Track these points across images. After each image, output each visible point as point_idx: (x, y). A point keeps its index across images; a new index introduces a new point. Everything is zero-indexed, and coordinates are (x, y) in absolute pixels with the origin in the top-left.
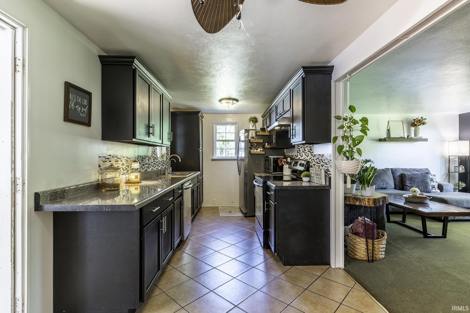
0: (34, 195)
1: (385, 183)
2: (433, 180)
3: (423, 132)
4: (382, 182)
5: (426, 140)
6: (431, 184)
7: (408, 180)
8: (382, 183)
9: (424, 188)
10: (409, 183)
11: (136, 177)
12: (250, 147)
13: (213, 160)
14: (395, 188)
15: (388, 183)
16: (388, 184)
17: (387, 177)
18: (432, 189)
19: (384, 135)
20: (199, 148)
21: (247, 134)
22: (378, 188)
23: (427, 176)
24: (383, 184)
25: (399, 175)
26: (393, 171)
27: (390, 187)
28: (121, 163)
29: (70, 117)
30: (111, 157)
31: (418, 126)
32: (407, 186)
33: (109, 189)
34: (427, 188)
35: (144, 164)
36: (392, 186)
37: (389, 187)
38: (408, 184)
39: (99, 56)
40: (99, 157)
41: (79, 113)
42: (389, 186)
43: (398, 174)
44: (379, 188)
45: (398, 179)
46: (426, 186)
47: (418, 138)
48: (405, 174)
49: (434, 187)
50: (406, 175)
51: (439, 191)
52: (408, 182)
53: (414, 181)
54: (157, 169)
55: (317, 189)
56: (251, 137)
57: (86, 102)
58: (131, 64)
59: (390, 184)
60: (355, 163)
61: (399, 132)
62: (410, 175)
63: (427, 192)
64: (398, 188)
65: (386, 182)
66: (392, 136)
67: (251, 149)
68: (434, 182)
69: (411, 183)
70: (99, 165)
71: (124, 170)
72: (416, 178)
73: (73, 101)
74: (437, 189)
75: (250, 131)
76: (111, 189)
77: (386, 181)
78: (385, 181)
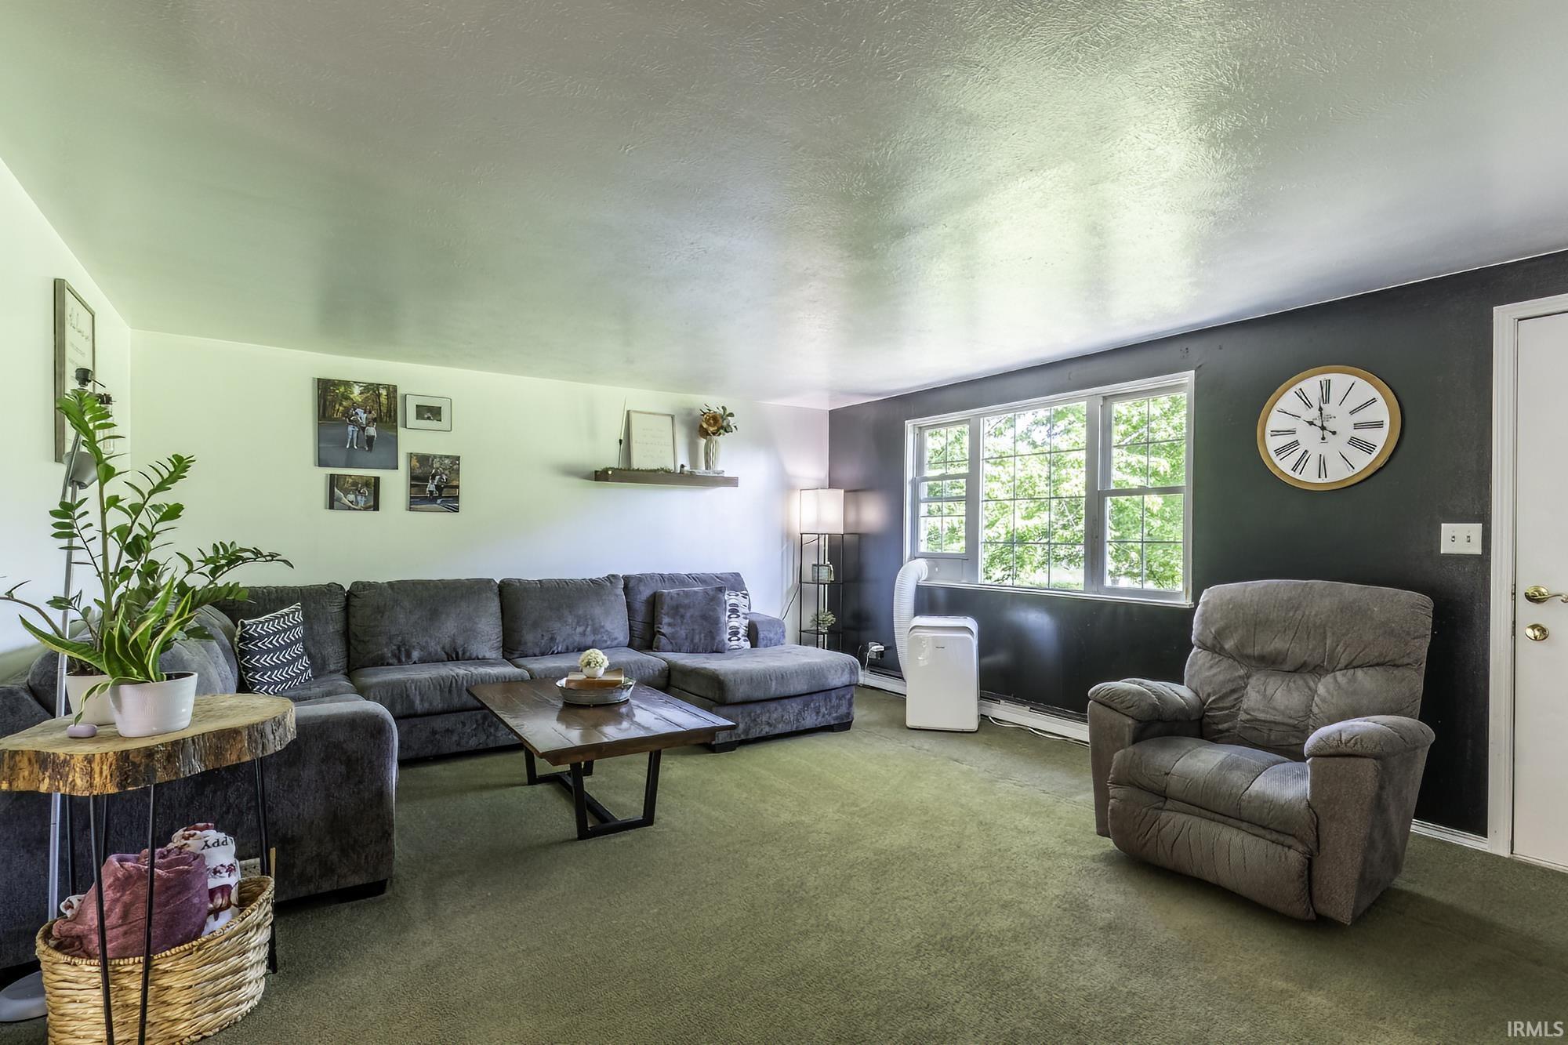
1: (588, 629)
2: (738, 612)
3: (728, 457)
4: (580, 626)
5: (732, 482)
6: (731, 624)
7: (667, 614)
8: (580, 629)
9: (705, 639)
10: (669, 625)
14: (630, 645)
15: (603, 627)
16: (602, 630)
17: (598, 608)
18: (731, 641)
19: (610, 458)
22: (567, 649)
23: (719, 598)
24: (585, 631)
25: (648, 598)
26: (629, 585)
27: (609, 643)
31: (715, 437)
32: (663, 635)
34: (713, 638)
36: (616, 639)
37: (606, 641)
38: (665, 627)
42: (605, 638)
43: (645, 593)
44: (571, 648)
45: (644, 611)
46: (711, 632)
47: (711, 475)
48: (662, 594)
49: (735, 634)
50: (663, 597)
51: (748, 645)
52: (666, 620)
53: (682, 617)
59: (607, 631)
61: (661, 452)
62: (676, 596)
63: (714, 652)
64: (637, 642)
65: (593, 625)
66: (639, 462)
68: (739, 616)
69: (675, 625)
72: (689, 607)
74: (743, 638)
77: (592, 621)
78: (590, 622)
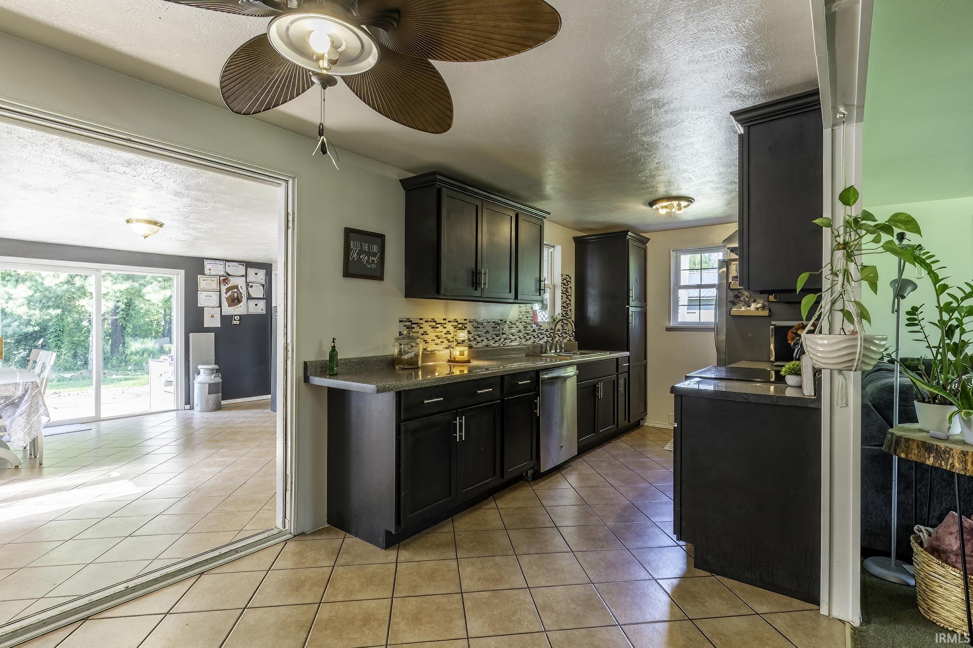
0: (303, 364)
11: (462, 354)
12: (733, 300)
13: (669, 329)
20: (628, 304)
21: (725, 269)
28: (445, 331)
29: (351, 271)
30: (421, 321)
33: (401, 366)
35: (499, 334)
39: (400, 180)
40: (400, 321)
41: (366, 264)
54: (534, 343)
55: (780, 403)
56: (733, 277)
57: (375, 249)
58: (434, 183)
60: (838, 340)
67: (734, 304)
70: (400, 333)
71: (471, 341)
73: (356, 250)
75: (733, 263)
76: (404, 367)
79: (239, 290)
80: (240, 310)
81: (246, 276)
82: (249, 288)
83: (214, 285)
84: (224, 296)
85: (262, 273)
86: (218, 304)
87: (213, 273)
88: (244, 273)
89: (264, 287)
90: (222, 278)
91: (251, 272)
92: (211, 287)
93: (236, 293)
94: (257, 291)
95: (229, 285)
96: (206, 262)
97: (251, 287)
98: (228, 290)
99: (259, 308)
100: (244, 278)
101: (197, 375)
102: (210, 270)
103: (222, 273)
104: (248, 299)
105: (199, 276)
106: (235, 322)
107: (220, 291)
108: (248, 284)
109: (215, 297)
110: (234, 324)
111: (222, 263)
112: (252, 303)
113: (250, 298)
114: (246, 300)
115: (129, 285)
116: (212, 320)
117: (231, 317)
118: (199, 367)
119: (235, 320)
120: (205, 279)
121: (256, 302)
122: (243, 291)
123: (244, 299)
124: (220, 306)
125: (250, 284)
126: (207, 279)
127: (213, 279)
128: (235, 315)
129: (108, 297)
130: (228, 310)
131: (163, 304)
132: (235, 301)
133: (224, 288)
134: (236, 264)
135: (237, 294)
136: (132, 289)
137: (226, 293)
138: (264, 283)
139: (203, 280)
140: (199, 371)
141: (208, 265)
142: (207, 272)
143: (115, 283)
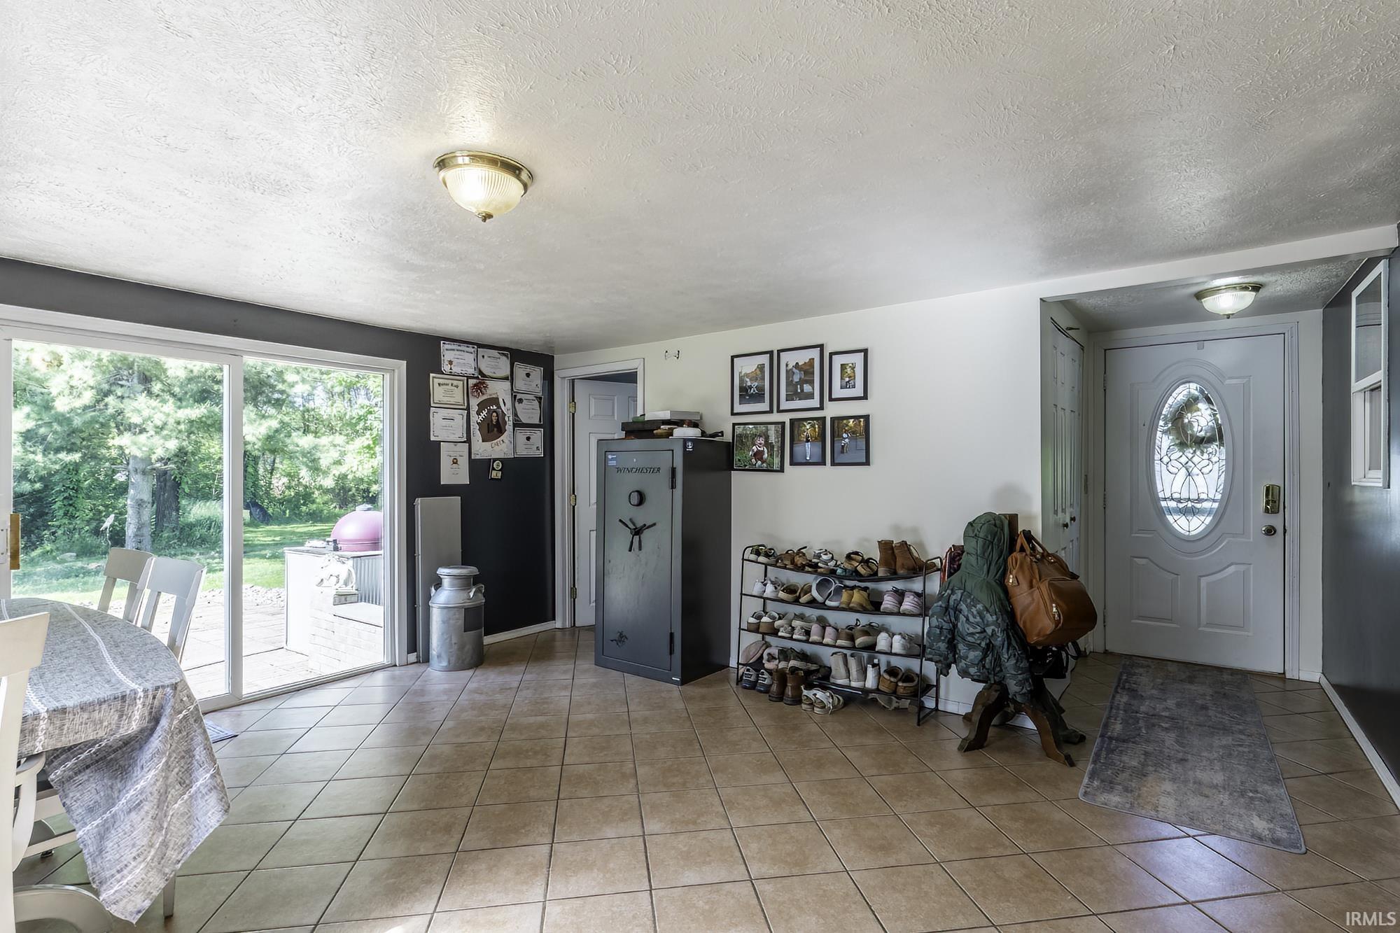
79: (499, 407)
80: (500, 448)
81: (511, 378)
82: (517, 404)
83: (458, 396)
84: (475, 419)
85: (537, 373)
86: (465, 435)
87: (456, 370)
88: (508, 372)
89: (540, 403)
90: (472, 382)
91: (521, 370)
92: (452, 401)
93: (495, 414)
94: (531, 413)
95: (485, 397)
96: (444, 346)
97: (520, 401)
98: (482, 406)
99: (531, 446)
100: (508, 384)
101: (436, 590)
102: (451, 363)
103: (471, 371)
104: (515, 425)
105: (432, 375)
106: (494, 474)
107: (468, 409)
108: (515, 396)
109: (459, 418)
110: (492, 479)
111: (472, 350)
112: (521, 435)
113: (518, 424)
114: (512, 427)
115: (205, 411)
116: (454, 472)
117: (487, 464)
118: (442, 571)
119: (494, 469)
120: (441, 381)
121: (528, 432)
122: (506, 408)
123: (509, 427)
124: (469, 441)
125: (519, 396)
126: (446, 381)
127: (455, 383)
128: (495, 460)
129: (165, 432)
130: (483, 449)
131: (264, 444)
132: (493, 429)
133: (474, 403)
134: (495, 353)
135: (497, 416)
136: (208, 418)
137: (478, 413)
138: (540, 394)
139: (439, 384)
140: (441, 579)
141: (449, 354)
142: (446, 367)
143: (180, 408)
